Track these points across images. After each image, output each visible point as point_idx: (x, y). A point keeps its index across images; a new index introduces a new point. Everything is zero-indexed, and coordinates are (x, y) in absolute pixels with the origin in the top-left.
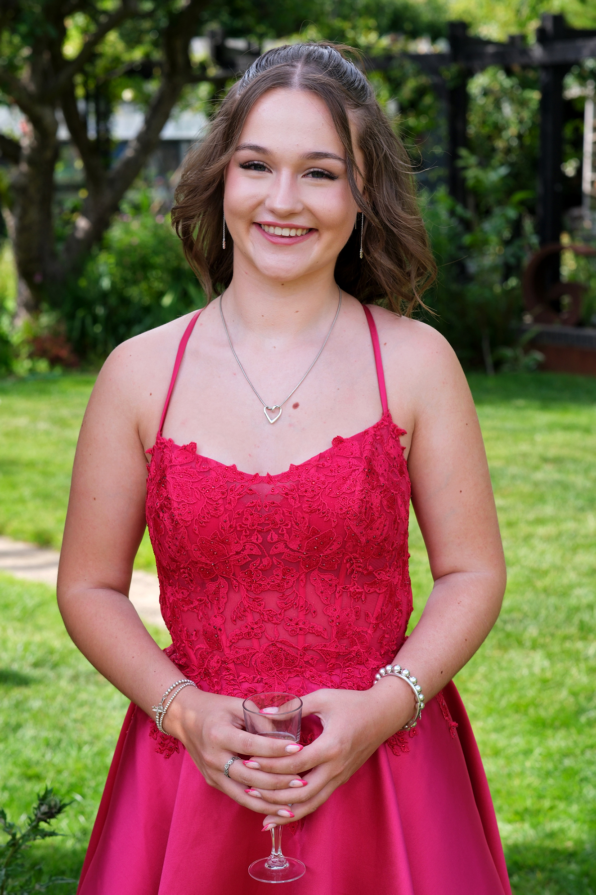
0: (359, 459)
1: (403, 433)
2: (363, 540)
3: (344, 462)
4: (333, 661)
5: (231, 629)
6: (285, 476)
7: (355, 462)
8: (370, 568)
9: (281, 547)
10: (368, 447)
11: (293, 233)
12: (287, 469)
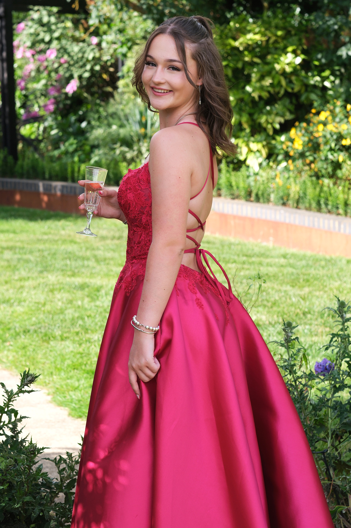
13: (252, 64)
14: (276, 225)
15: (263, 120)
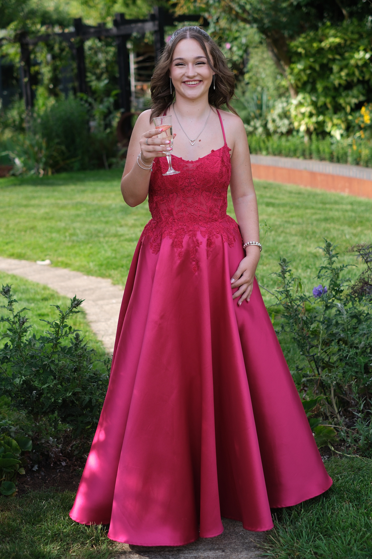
0: (219, 157)
1: (231, 150)
2: (220, 182)
3: (215, 157)
4: (208, 220)
5: (176, 209)
6: (197, 161)
7: (218, 158)
8: (220, 191)
9: (194, 184)
10: (222, 153)
11: (195, 83)
12: (198, 159)
13: (334, 60)
14: (350, 180)
15: (341, 101)
